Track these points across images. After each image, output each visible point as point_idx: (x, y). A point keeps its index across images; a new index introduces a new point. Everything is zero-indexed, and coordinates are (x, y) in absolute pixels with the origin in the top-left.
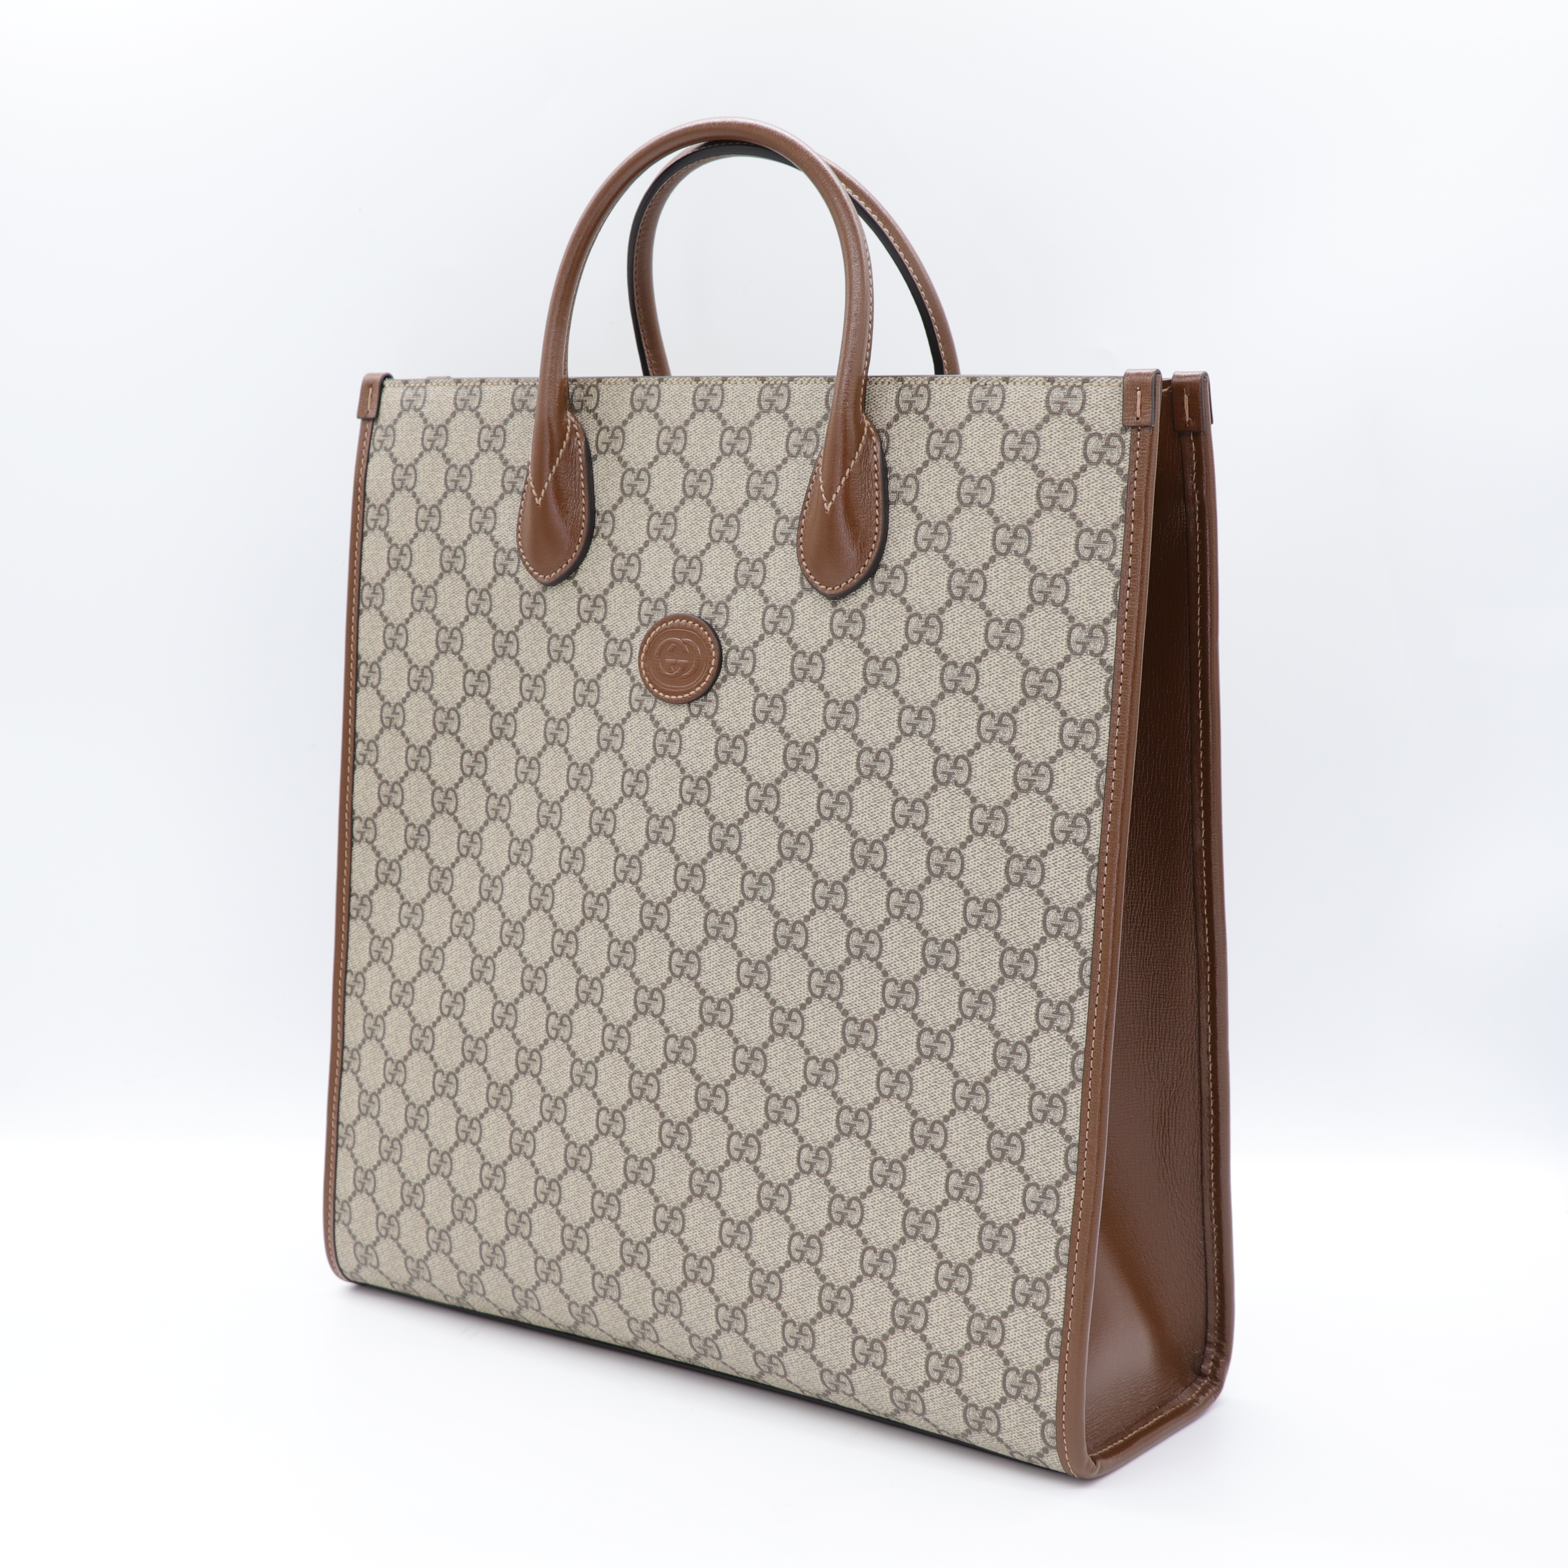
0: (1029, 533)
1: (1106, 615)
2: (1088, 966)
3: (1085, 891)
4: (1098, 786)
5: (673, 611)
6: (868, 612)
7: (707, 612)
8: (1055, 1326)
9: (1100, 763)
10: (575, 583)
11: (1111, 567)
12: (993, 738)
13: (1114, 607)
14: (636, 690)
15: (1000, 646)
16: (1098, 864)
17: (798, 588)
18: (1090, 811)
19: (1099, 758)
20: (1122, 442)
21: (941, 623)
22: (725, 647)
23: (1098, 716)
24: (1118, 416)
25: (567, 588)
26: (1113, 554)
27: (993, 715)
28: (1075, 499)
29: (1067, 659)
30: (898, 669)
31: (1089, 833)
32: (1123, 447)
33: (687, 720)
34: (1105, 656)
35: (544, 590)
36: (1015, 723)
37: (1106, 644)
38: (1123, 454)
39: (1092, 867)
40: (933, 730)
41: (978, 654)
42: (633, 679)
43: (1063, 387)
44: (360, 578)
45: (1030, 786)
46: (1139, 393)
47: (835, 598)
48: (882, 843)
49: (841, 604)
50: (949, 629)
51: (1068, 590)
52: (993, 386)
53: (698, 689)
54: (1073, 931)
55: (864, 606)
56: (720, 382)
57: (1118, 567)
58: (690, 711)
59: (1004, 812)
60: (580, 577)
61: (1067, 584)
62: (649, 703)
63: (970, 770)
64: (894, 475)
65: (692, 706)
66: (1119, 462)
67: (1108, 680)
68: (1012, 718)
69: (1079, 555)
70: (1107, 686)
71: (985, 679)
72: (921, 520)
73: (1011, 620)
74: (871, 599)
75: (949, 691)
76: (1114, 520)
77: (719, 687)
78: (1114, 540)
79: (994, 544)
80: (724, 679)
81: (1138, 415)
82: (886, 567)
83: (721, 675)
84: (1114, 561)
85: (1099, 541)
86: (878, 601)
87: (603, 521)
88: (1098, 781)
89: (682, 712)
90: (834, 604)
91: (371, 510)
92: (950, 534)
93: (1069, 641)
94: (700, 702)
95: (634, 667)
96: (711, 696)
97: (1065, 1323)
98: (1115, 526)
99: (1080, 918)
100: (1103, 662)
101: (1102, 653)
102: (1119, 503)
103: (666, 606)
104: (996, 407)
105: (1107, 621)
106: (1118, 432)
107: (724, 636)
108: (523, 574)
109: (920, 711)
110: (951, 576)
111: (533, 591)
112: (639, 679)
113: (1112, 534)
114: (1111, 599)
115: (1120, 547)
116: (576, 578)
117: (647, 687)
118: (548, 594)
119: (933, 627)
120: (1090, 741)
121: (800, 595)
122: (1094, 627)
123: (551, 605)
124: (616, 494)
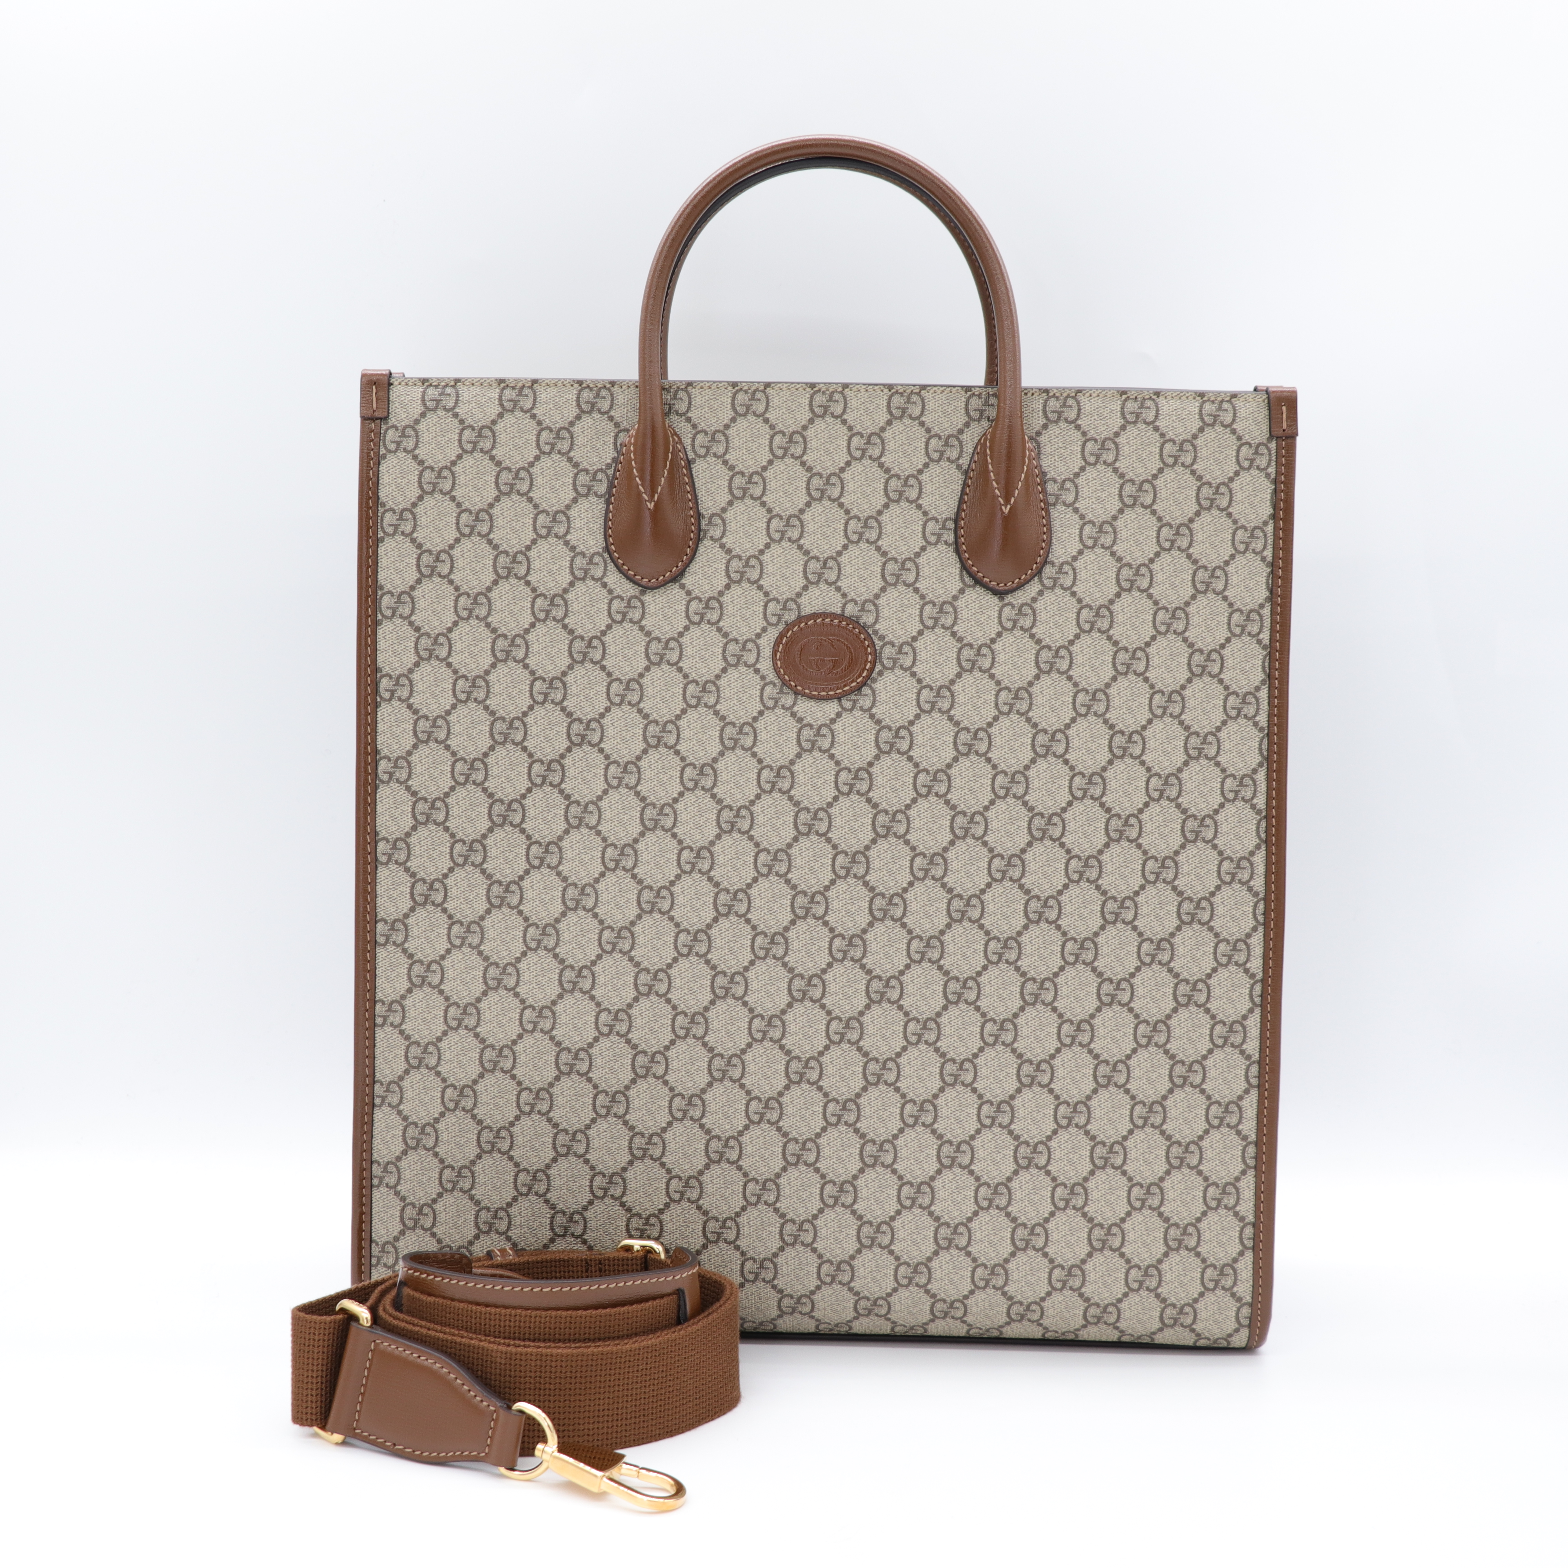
0: (1190, 530)
1: (1260, 601)
2: (1261, 906)
3: (1255, 841)
4: (1260, 749)
5: (807, 610)
6: (1038, 605)
7: (850, 610)
8: (1247, 1221)
9: (1261, 730)
10: (683, 587)
11: (1263, 559)
12: (1164, 713)
13: (1268, 594)
14: (768, 690)
15: (1167, 631)
16: (1266, 817)
17: (959, 585)
18: (1255, 771)
19: (1260, 725)
20: (1269, 450)
21: (1111, 613)
22: (878, 643)
23: (1258, 689)
24: (1265, 427)
25: (674, 592)
26: (1265, 548)
27: (1163, 693)
28: (1231, 500)
29: (1228, 640)
30: (1071, 657)
31: (1255, 791)
32: (1270, 454)
33: (839, 715)
34: (1261, 636)
35: (643, 593)
36: (1183, 699)
37: (1262, 626)
38: (1270, 460)
39: (1260, 820)
40: (1107, 709)
41: (1148, 639)
42: (763, 678)
43: (1213, 402)
44: (376, 586)
45: (1200, 753)
46: (1284, 408)
47: (1000, 594)
48: (1060, 816)
49: (1009, 598)
50: (1119, 618)
51: (1227, 581)
52: (1144, 399)
53: (854, 684)
54: (1246, 876)
55: (1034, 600)
56: (840, 389)
57: (1269, 559)
58: (841, 705)
59: (1178, 778)
60: (687, 580)
61: (1226, 575)
62: (788, 700)
63: (1144, 743)
64: (1050, 479)
65: (844, 701)
66: (1267, 467)
67: (1265, 657)
68: (1180, 695)
69: (1235, 549)
70: (1264, 662)
71: (1155, 661)
72: (1084, 521)
73: (1177, 608)
74: (1041, 593)
75: (1121, 674)
76: (1265, 518)
77: (875, 681)
78: (1265, 536)
79: (1158, 541)
80: (880, 674)
81: (1285, 426)
82: (1053, 564)
83: (877, 670)
84: (1265, 553)
85: (1252, 536)
86: (1049, 596)
87: (710, 523)
88: (1260, 745)
89: (832, 708)
90: (1001, 599)
91: (388, 515)
92: (1115, 532)
93: (1229, 624)
94: (853, 697)
95: (766, 665)
96: (866, 690)
97: (1257, 1217)
98: (1265, 523)
99: (1252, 865)
100: (1259, 642)
101: (1259, 633)
102: (1268, 503)
103: (799, 606)
104: (1151, 418)
105: (1262, 606)
106: (1265, 441)
107: (876, 632)
108: (614, 578)
109: (1094, 694)
110: (1119, 571)
111: (627, 595)
112: (771, 676)
113: (1263, 531)
114: (1264, 586)
115: (1270, 541)
116: (683, 581)
117: (784, 683)
118: (648, 598)
119: (1103, 617)
120: (1250, 710)
121: (962, 591)
122: (1251, 611)
123: (651, 608)
124: (723, 498)
